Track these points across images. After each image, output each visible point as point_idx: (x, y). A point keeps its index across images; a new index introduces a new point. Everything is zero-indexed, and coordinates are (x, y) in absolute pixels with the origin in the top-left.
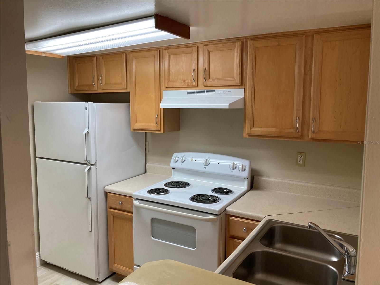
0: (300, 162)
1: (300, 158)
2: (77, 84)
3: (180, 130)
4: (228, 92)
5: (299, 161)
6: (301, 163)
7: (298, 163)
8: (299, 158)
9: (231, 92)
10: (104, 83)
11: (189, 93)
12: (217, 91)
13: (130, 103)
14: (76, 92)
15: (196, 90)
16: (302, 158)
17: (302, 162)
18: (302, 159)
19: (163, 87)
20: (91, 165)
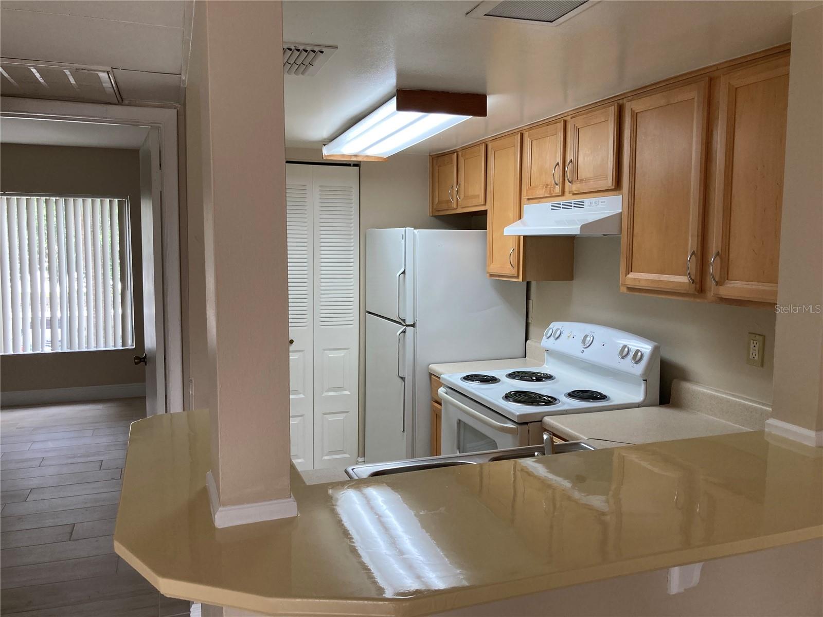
0: (754, 356)
1: (755, 346)
2: (437, 200)
3: (573, 280)
4: (601, 202)
5: (751, 353)
6: (756, 358)
7: (751, 357)
8: (752, 346)
9: (605, 203)
10: (462, 196)
11: (555, 207)
12: (587, 201)
13: (486, 229)
14: (437, 214)
15: (561, 201)
16: (757, 346)
17: (757, 355)
18: (757, 350)
19: (524, 197)
20: (408, 326)
